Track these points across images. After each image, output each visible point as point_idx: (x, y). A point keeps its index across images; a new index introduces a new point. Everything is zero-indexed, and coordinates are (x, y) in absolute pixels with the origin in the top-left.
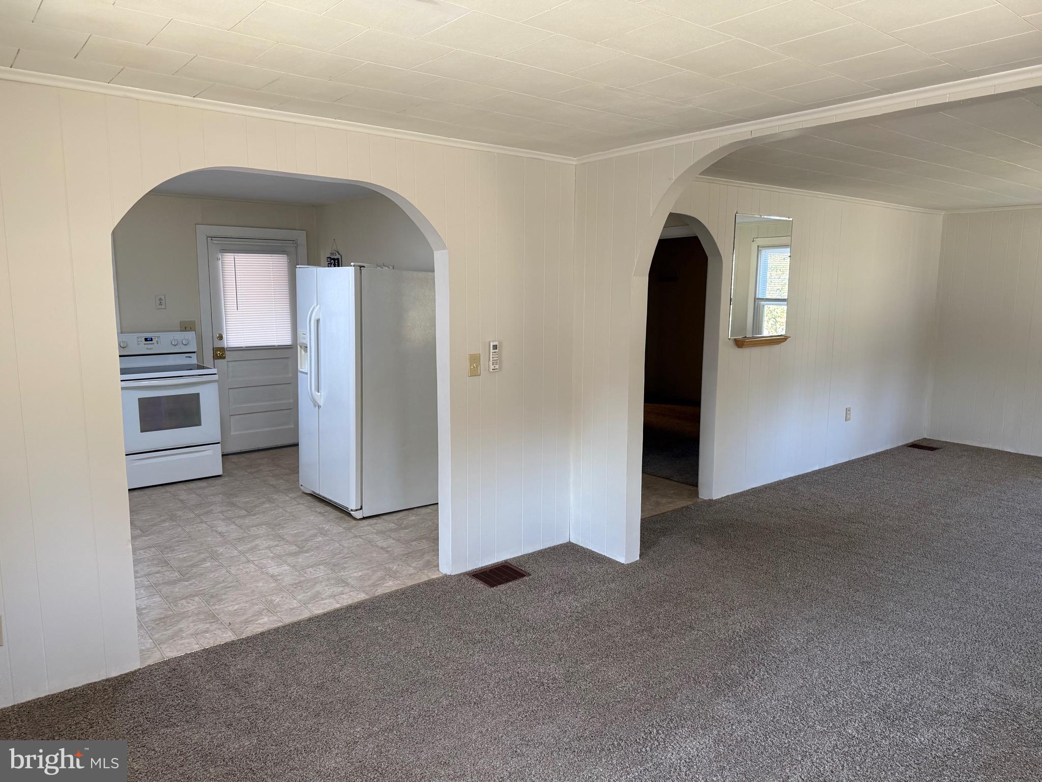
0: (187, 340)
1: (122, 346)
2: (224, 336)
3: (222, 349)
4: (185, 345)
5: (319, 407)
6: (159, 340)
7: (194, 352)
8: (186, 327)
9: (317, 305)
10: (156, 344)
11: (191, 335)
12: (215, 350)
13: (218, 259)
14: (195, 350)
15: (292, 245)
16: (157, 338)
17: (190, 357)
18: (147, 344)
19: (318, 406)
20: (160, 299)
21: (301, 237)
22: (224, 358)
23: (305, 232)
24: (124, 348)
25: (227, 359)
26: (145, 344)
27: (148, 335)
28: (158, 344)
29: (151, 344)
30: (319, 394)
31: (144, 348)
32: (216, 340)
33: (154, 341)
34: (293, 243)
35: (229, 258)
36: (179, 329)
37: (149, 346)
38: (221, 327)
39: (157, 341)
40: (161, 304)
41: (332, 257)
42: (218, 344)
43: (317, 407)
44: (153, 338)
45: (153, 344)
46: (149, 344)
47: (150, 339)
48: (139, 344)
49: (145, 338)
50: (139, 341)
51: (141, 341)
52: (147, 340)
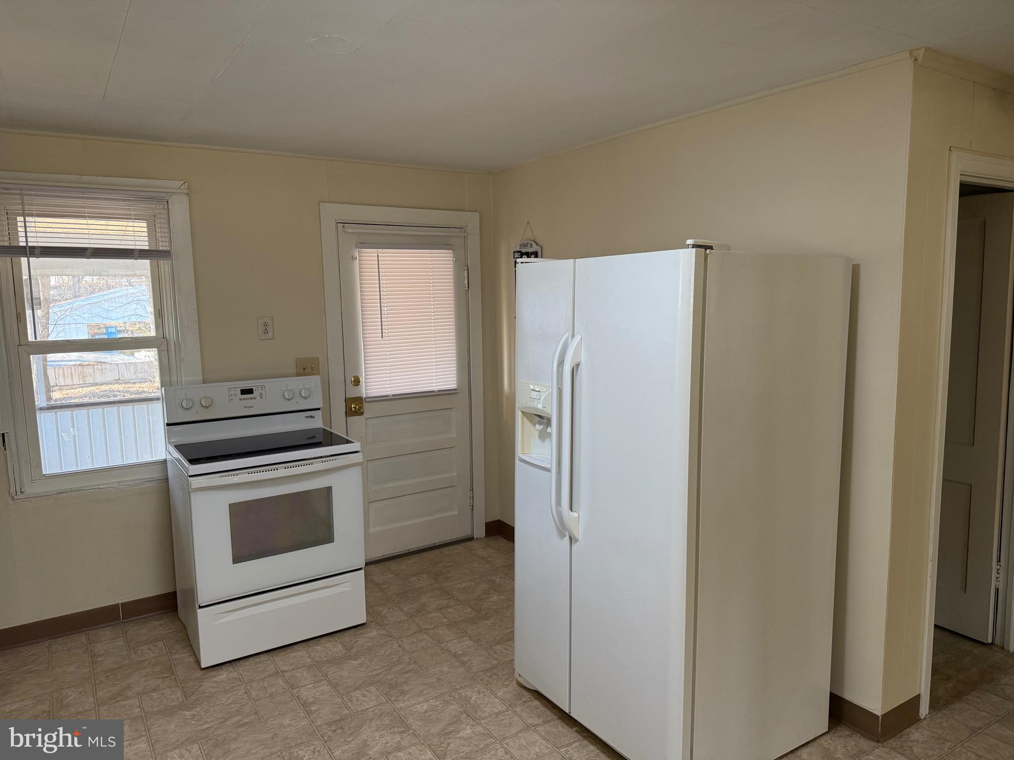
0: (308, 389)
1: (204, 404)
2: (362, 380)
3: (359, 400)
4: (305, 398)
5: (572, 540)
6: (263, 392)
7: (319, 409)
8: (306, 368)
9: (573, 336)
10: (258, 398)
11: (313, 382)
12: (348, 401)
13: (353, 258)
14: (320, 405)
15: (460, 234)
16: (260, 389)
17: (312, 417)
18: (244, 399)
19: (571, 538)
20: (266, 324)
21: (472, 221)
22: (362, 414)
23: (478, 214)
24: (206, 407)
25: (366, 415)
26: (241, 399)
27: (247, 385)
28: (261, 398)
29: (251, 399)
30: (575, 514)
31: (240, 406)
32: (350, 386)
33: (256, 393)
34: (461, 232)
35: (370, 256)
36: (294, 371)
37: (249, 403)
38: (357, 366)
39: (261, 394)
40: (266, 332)
41: (524, 250)
42: (352, 393)
43: (567, 538)
44: (254, 388)
45: (255, 398)
46: (248, 399)
47: (249, 391)
48: (232, 400)
49: (241, 390)
50: (231, 395)
51: (235, 395)
52: (244, 392)
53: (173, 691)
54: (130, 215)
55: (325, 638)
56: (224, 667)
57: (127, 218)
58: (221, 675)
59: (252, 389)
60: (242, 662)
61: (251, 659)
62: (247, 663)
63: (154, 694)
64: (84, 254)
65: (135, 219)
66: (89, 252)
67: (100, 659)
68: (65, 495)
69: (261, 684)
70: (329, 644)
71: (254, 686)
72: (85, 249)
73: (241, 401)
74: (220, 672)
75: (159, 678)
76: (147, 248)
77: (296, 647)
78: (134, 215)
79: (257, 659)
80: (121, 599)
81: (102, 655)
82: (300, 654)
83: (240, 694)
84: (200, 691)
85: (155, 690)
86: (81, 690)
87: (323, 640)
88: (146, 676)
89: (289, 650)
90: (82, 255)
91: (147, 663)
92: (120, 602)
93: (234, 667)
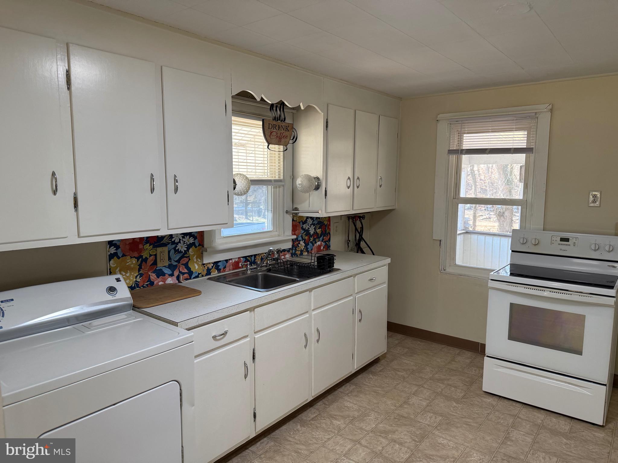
0: (612, 246)
1: (533, 243)
4: (608, 251)
6: (576, 241)
10: (572, 245)
16: (574, 239)
17: (614, 267)
18: (562, 244)
20: (595, 196)
24: (535, 245)
26: (559, 244)
28: (574, 245)
29: (567, 245)
33: (571, 242)
37: (563, 247)
39: (574, 243)
40: (594, 202)
44: (570, 238)
45: (569, 245)
46: (564, 245)
47: (567, 240)
48: (553, 243)
49: (561, 238)
50: (553, 240)
51: (556, 240)
52: (562, 240)
53: (461, 392)
54: (513, 128)
55: (566, 418)
56: (495, 397)
57: (511, 130)
58: (489, 399)
59: (569, 239)
60: (506, 400)
61: (511, 402)
62: (507, 402)
63: (453, 388)
64: (485, 152)
65: (515, 130)
66: (488, 151)
67: (453, 363)
68: (462, 276)
69: (500, 415)
70: (562, 421)
71: (496, 414)
72: (486, 149)
73: (559, 245)
74: (490, 398)
75: (463, 383)
76: (525, 147)
77: (542, 411)
78: (516, 128)
79: (514, 404)
80: (481, 341)
81: (456, 362)
82: (540, 417)
83: (485, 412)
84: (471, 399)
85: (455, 387)
86: (432, 370)
87: (562, 418)
88: (459, 379)
89: (536, 410)
90: (484, 153)
91: (467, 375)
92: (480, 342)
93: (499, 400)
